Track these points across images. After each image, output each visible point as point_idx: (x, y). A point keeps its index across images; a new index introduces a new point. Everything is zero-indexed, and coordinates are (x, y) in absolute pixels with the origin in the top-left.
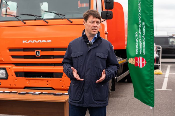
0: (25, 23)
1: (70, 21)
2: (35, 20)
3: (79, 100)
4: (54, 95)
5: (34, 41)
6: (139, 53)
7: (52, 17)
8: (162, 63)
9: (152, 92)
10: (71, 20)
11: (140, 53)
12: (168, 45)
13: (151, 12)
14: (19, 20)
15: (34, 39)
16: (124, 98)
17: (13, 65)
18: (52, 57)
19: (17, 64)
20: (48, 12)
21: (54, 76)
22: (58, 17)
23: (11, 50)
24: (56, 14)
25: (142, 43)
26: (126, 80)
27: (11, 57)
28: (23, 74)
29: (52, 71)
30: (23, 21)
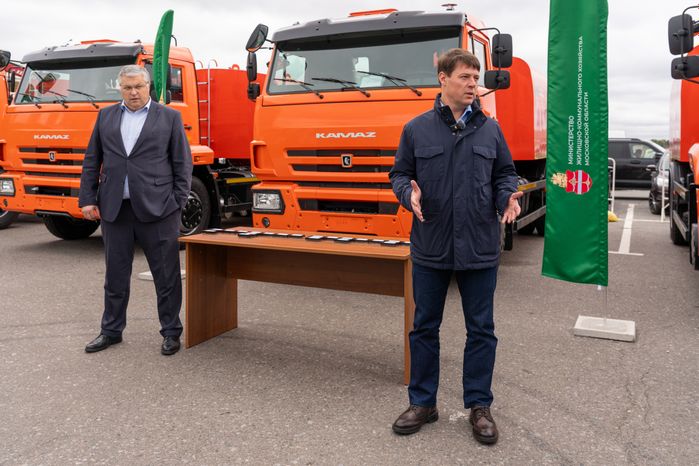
0: (321, 97)
1: (416, 92)
2: (343, 90)
3: (440, 256)
4: (382, 244)
5: (338, 135)
6: (575, 161)
7: (379, 84)
8: (616, 198)
9: (602, 250)
10: (419, 90)
11: (579, 162)
12: (629, 160)
13: (603, 69)
14: (310, 92)
15: (340, 130)
16: (531, 267)
17: (295, 185)
18: (376, 169)
19: (303, 183)
20: (370, 73)
21: (381, 209)
22: (390, 83)
23: (291, 152)
24: (387, 77)
25: (583, 139)
26: (535, 231)
27: (291, 167)
28: (316, 205)
29: (375, 199)
30: (317, 93)
